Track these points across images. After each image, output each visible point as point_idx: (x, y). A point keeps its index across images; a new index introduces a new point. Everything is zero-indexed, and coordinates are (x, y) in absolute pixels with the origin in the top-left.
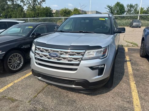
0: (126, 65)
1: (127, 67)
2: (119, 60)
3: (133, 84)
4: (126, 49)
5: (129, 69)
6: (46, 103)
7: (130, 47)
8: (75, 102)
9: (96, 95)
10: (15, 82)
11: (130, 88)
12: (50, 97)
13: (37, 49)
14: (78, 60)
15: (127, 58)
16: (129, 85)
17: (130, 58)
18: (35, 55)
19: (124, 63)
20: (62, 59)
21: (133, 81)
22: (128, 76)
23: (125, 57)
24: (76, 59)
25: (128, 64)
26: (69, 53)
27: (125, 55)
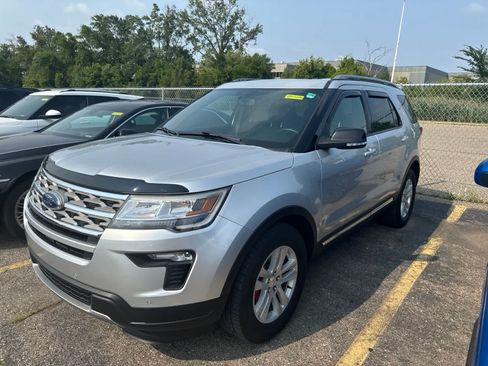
0: (402, 272)
1: (397, 280)
2: (391, 248)
3: (359, 350)
4: (458, 210)
5: (399, 287)
7: (480, 207)
10: (13, 267)
11: (334, 363)
13: (40, 178)
14: (101, 224)
15: (429, 250)
16: (342, 348)
17: (441, 247)
18: (31, 194)
19: (400, 263)
20: (66, 215)
21: (370, 340)
22: (369, 316)
23: (427, 241)
24: (96, 221)
25: (410, 270)
26: (86, 200)
27: (435, 233)
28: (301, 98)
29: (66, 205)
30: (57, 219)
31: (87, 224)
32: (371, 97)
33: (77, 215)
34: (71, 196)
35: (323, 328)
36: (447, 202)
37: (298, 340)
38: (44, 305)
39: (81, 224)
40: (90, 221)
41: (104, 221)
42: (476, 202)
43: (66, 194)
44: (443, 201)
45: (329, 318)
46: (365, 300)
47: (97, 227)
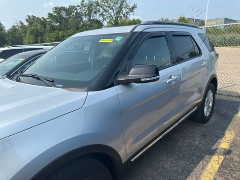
0: (203, 168)
15: (224, 144)
19: (202, 158)
23: (224, 135)
27: (229, 126)
28: (111, 41)
44: (235, 99)
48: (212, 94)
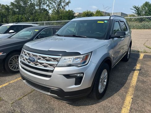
0: (132, 75)
1: (132, 77)
2: (127, 68)
3: (129, 99)
4: (142, 56)
5: (133, 79)
6: (26, 107)
7: (148, 54)
8: (53, 110)
9: (79, 106)
10: (11, 82)
11: (123, 103)
12: (32, 101)
13: (24, 53)
14: (53, 66)
15: (138, 67)
16: (124, 99)
17: (141, 66)
18: (21, 58)
19: (131, 72)
20: (39, 64)
21: (131, 95)
22: (128, 89)
23: (136, 65)
24: (51, 65)
25: (135, 74)
26: (46, 59)
27: (137, 62)
28: (103, 22)
29: (38, 61)
30: (35, 65)
31: (48, 66)
32: (121, 21)
33: (43, 64)
34: (40, 58)
35: (116, 93)
36: (138, 53)
37: (110, 97)
38: (26, 94)
39: (45, 66)
40: (49, 65)
41: (54, 65)
42: (146, 53)
43: (37, 57)
44: (136, 53)
45: (116, 90)
46: (125, 84)
47: (51, 67)
48: (129, 49)
